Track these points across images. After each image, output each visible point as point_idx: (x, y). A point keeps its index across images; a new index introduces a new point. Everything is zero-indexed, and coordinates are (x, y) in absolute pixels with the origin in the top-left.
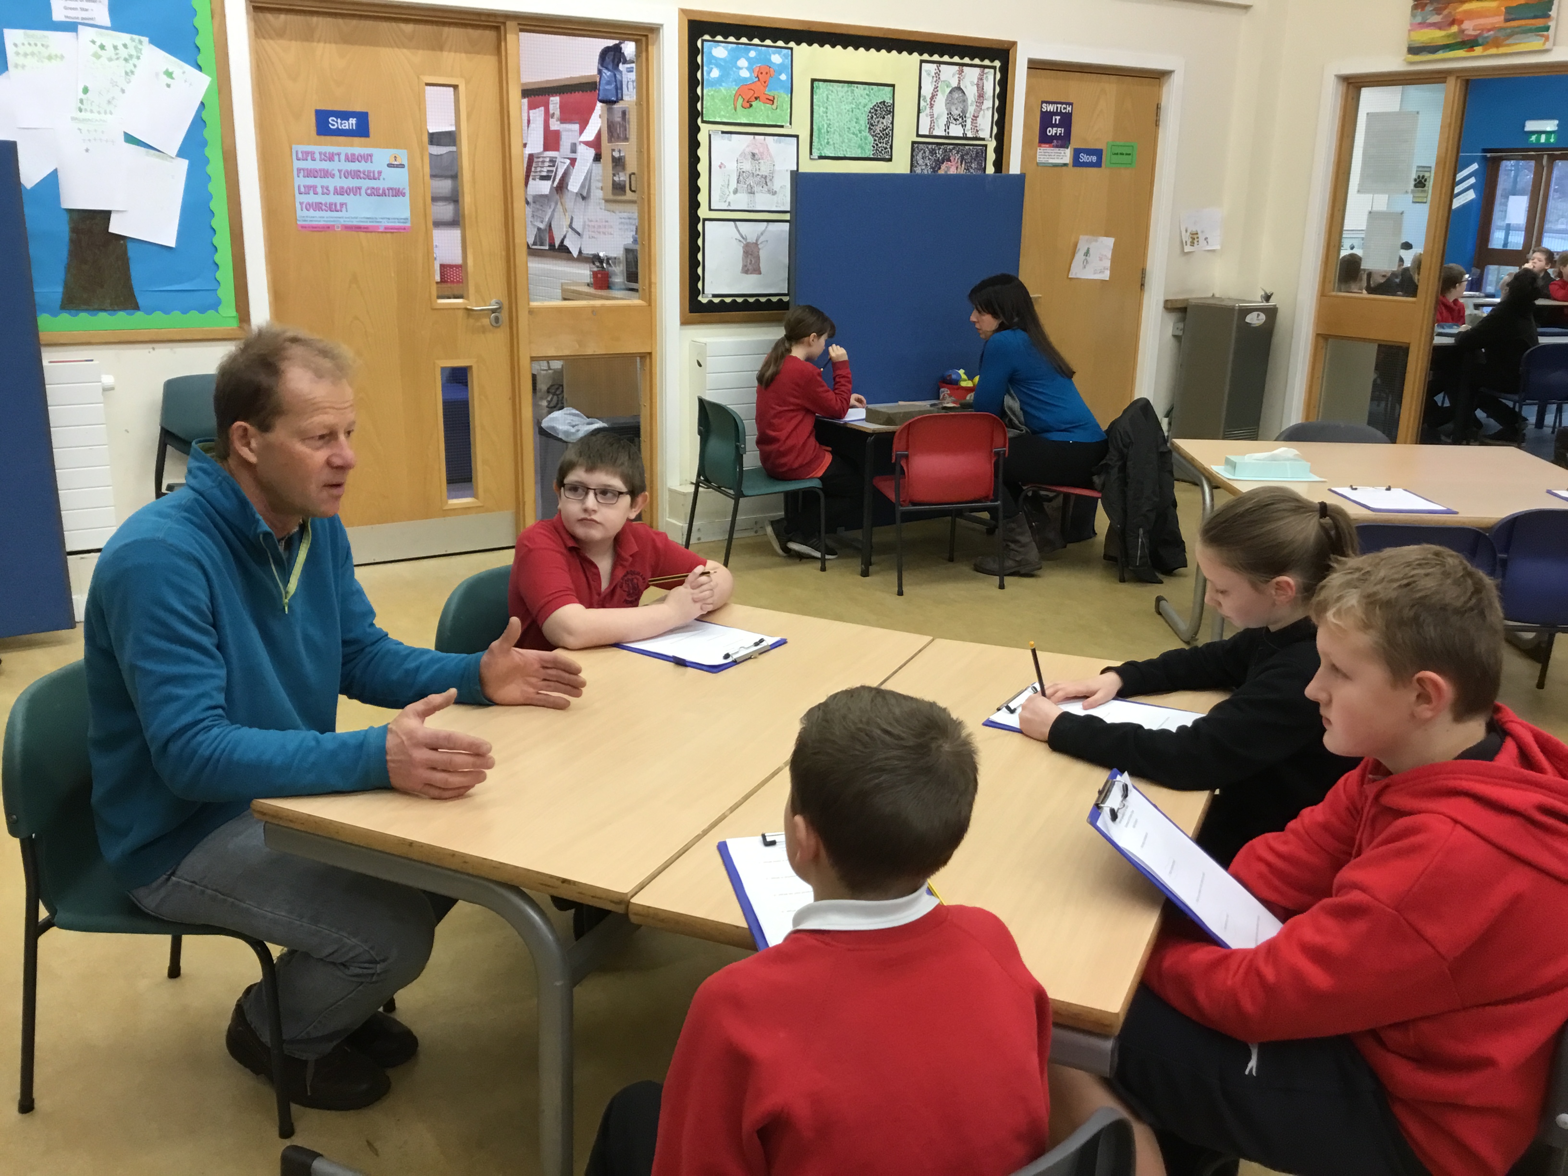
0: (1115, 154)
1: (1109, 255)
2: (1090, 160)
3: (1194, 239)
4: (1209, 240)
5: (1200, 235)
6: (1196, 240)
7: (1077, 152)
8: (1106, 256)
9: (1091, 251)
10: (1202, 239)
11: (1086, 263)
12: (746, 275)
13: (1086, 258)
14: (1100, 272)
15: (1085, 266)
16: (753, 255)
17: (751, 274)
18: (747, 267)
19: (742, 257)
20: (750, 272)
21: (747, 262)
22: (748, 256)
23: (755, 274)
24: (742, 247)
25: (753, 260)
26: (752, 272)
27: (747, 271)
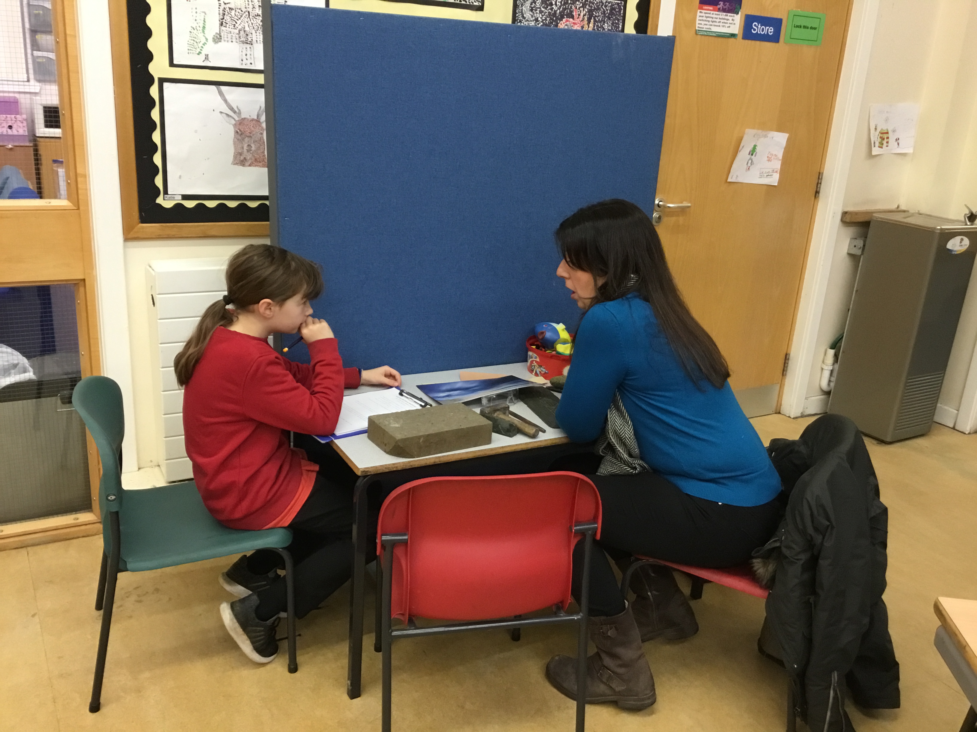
0: (797, 26)
1: (780, 155)
2: (765, 32)
3: (884, 139)
4: (900, 141)
5: (890, 135)
6: (886, 140)
7: (749, 20)
8: (776, 155)
9: (758, 149)
10: (892, 140)
11: (751, 164)
12: (241, 167)
13: (751, 157)
14: (767, 176)
15: (749, 167)
16: (253, 137)
17: (250, 166)
18: (244, 155)
19: (234, 140)
20: (249, 163)
21: (243, 148)
22: (243, 139)
23: (258, 166)
24: (233, 125)
25: (253, 145)
26: (253, 163)
27: (242, 161)
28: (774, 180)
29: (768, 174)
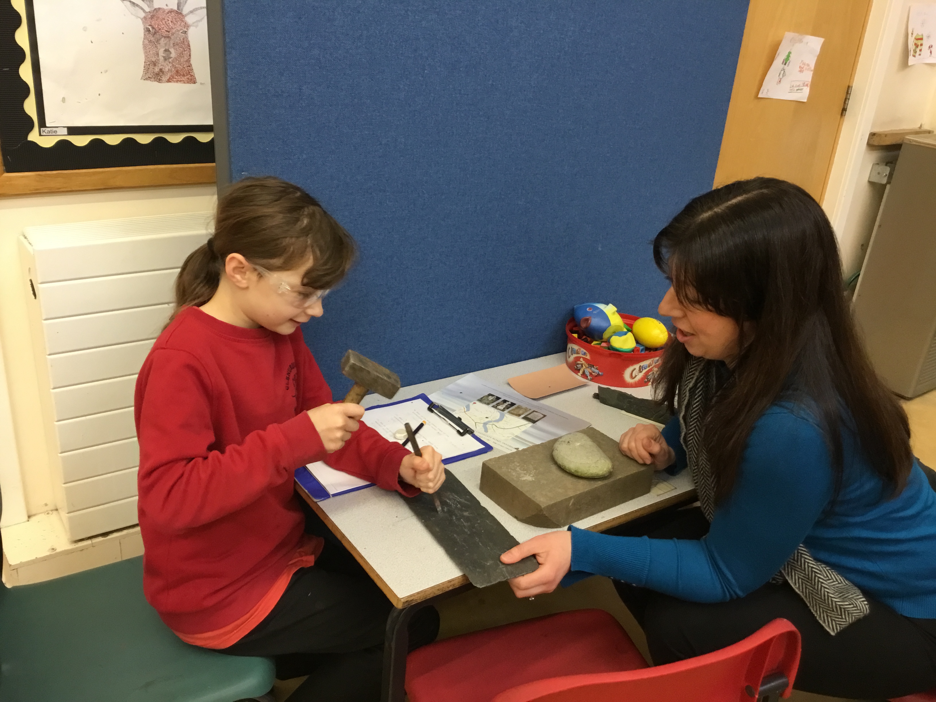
1: (813, 65)
3: (918, 46)
4: (932, 49)
5: (924, 42)
6: (919, 48)
8: (808, 65)
9: (792, 56)
10: (925, 48)
11: (783, 76)
12: (156, 83)
13: (784, 67)
14: (797, 90)
15: (781, 79)
16: (172, 37)
17: (169, 81)
18: (160, 65)
19: (143, 42)
20: (168, 77)
21: (158, 54)
22: (158, 41)
23: (180, 81)
24: (142, 19)
25: (172, 50)
26: (173, 77)
27: (157, 74)
28: (803, 95)
29: (798, 88)
